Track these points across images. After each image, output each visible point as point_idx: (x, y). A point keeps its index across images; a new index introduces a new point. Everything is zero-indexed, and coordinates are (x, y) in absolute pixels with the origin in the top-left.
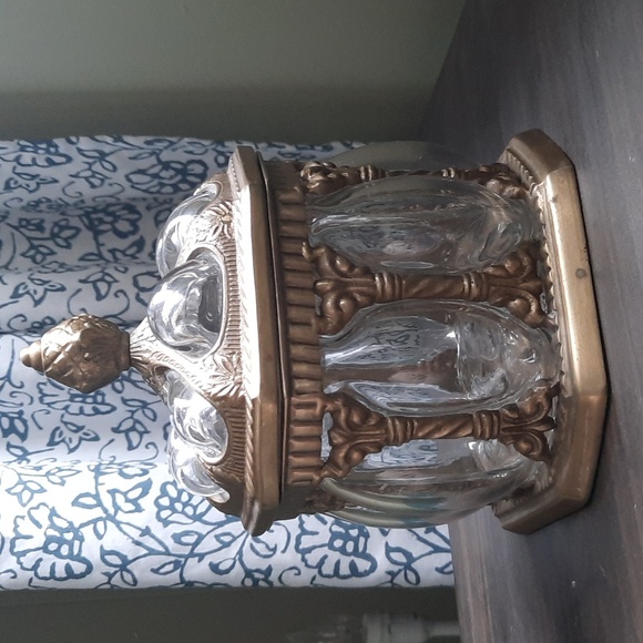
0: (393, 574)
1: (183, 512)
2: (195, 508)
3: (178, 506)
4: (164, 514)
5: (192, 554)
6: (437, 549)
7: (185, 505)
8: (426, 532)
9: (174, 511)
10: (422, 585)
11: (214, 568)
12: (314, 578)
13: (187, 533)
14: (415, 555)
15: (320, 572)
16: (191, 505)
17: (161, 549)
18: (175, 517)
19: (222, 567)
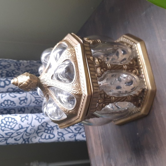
0: (59, 138)
1: (8, 128)
2: (11, 126)
3: (7, 126)
4: (3, 128)
5: (10, 137)
6: (69, 132)
7: (8, 125)
8: (68, 128)
9: (6, 127)
10: (65, 141)
11: (15, 140)
12: (39, 139)
13: (9, 133)
14: (64, 133)
15: (41, 138)
16: (10, 126)
17: (2, 137)
18: (6, 129)
19: (17, 139)
